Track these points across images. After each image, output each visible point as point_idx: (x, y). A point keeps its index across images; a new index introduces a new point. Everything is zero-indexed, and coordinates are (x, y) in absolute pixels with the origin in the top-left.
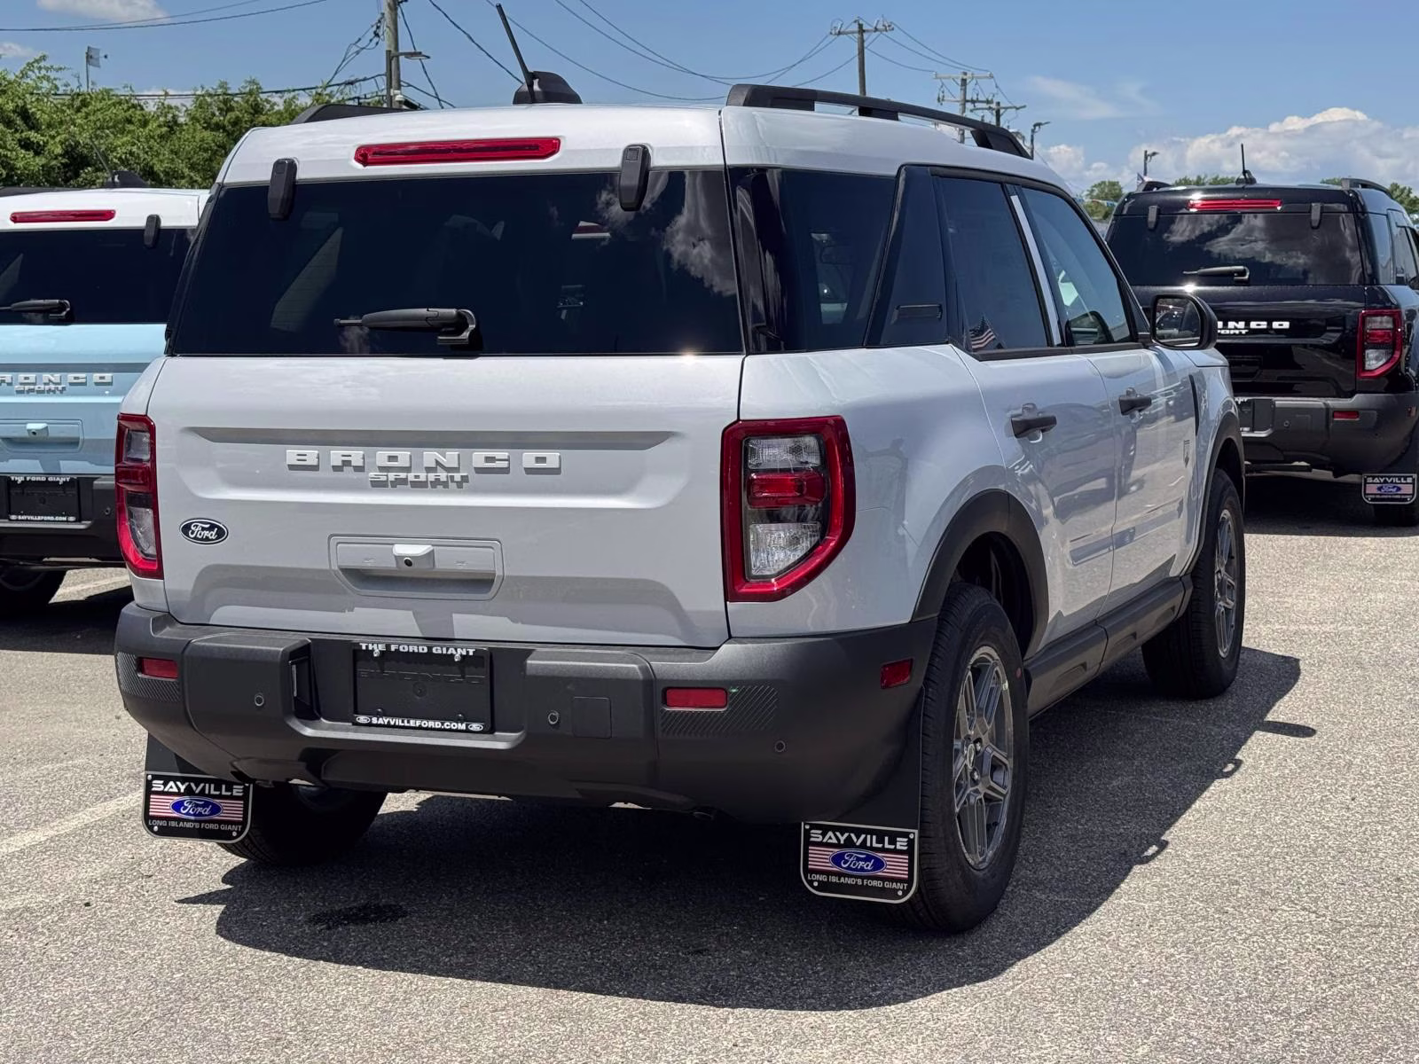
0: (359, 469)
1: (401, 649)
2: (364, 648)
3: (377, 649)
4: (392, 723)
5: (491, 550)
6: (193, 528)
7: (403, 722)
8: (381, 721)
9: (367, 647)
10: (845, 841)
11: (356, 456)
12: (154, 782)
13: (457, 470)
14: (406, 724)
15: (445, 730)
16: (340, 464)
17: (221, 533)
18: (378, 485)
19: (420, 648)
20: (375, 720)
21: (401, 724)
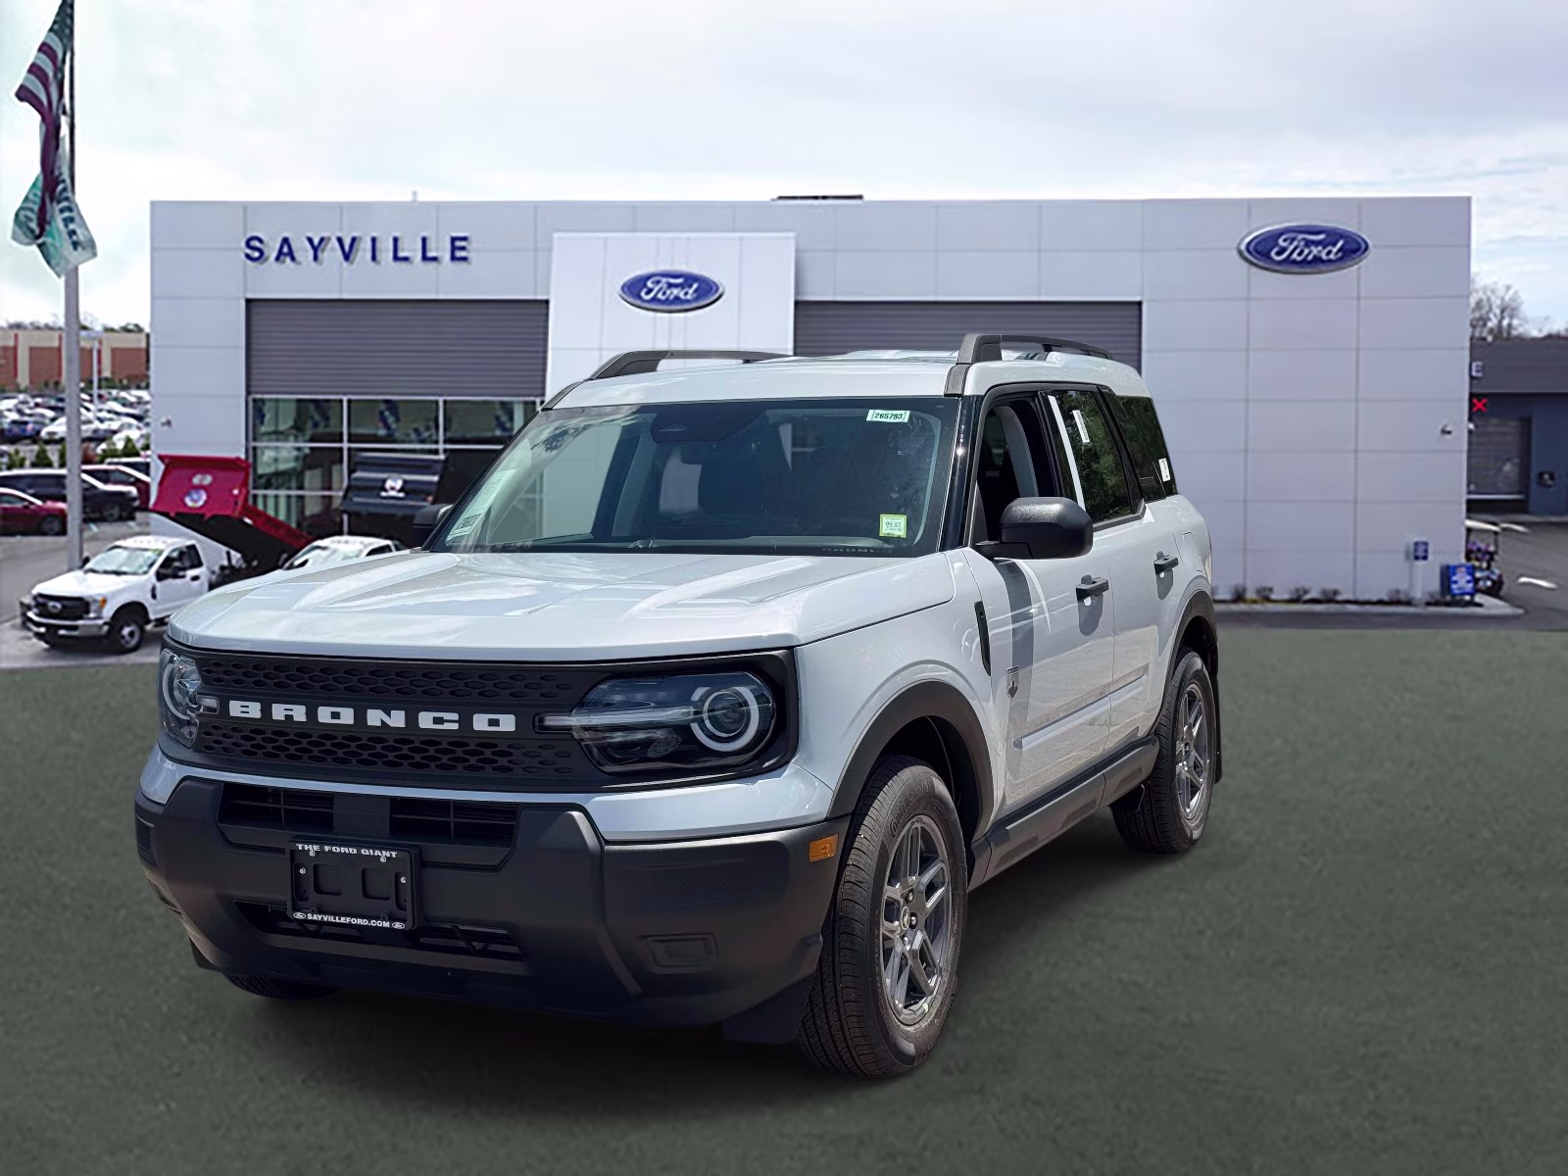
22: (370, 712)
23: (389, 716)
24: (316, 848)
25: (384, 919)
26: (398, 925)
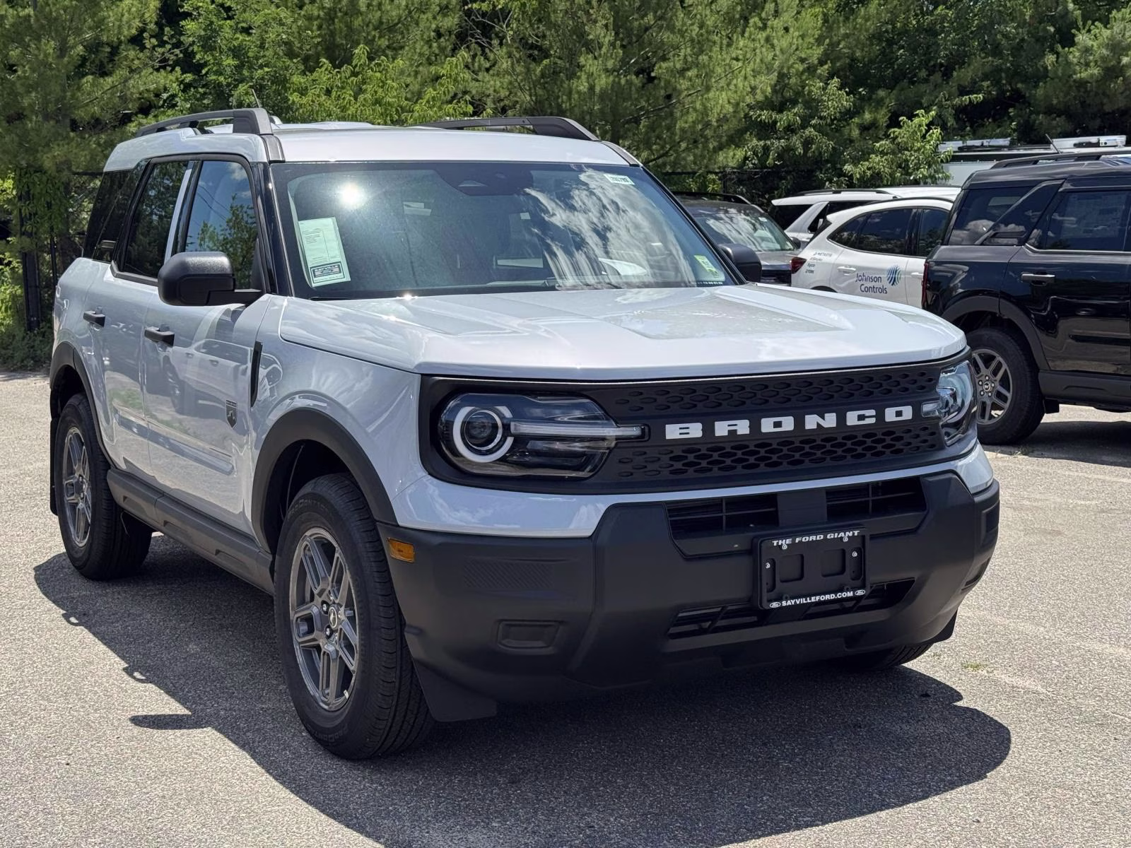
22: (808, 418)
23: (823, 418)
24: (789, 541)
25: (848, 590)
26: (860, 593)
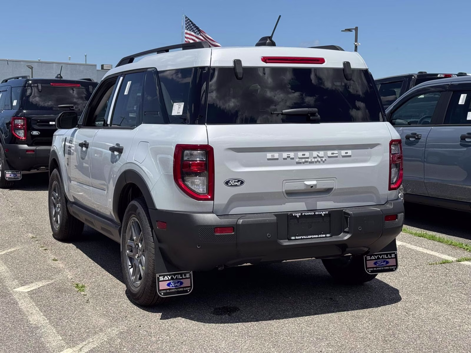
0: (293, 159)
1: (306, 214)
2: (294, 215)
3: (298, 215)
4: (303, 238)
5: (333, 181)
6: (230, 182)
7: (306, 237)
8: (299, 238)
9: (295, 215)
10: (377, 258)
11: (292, 155)
12: (160, 277)
13: (323, 157)
14: (307, 237)
15: (319, 237)
16: (286, 157)
17: (242, 183)
18: (298, 163)
19: (312, 213)
20: (297, 238)
21: (305, 238)
